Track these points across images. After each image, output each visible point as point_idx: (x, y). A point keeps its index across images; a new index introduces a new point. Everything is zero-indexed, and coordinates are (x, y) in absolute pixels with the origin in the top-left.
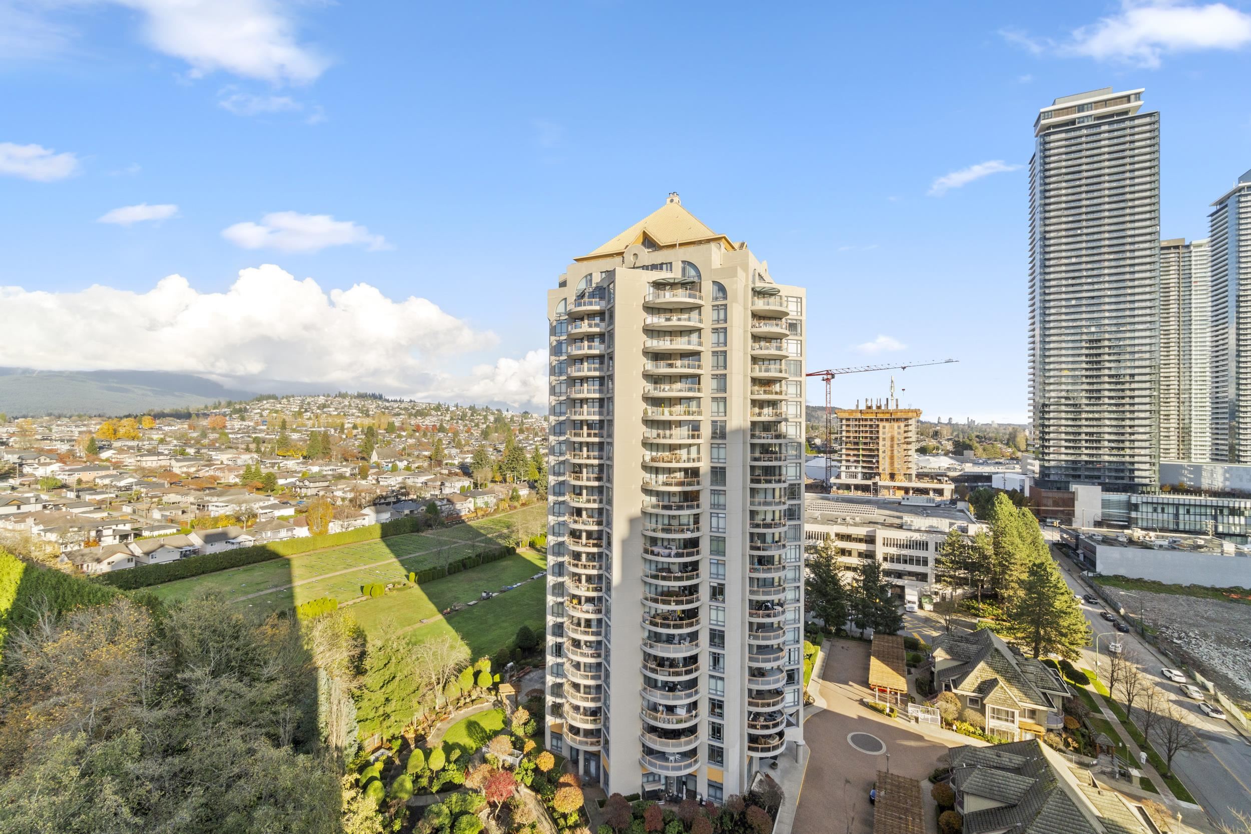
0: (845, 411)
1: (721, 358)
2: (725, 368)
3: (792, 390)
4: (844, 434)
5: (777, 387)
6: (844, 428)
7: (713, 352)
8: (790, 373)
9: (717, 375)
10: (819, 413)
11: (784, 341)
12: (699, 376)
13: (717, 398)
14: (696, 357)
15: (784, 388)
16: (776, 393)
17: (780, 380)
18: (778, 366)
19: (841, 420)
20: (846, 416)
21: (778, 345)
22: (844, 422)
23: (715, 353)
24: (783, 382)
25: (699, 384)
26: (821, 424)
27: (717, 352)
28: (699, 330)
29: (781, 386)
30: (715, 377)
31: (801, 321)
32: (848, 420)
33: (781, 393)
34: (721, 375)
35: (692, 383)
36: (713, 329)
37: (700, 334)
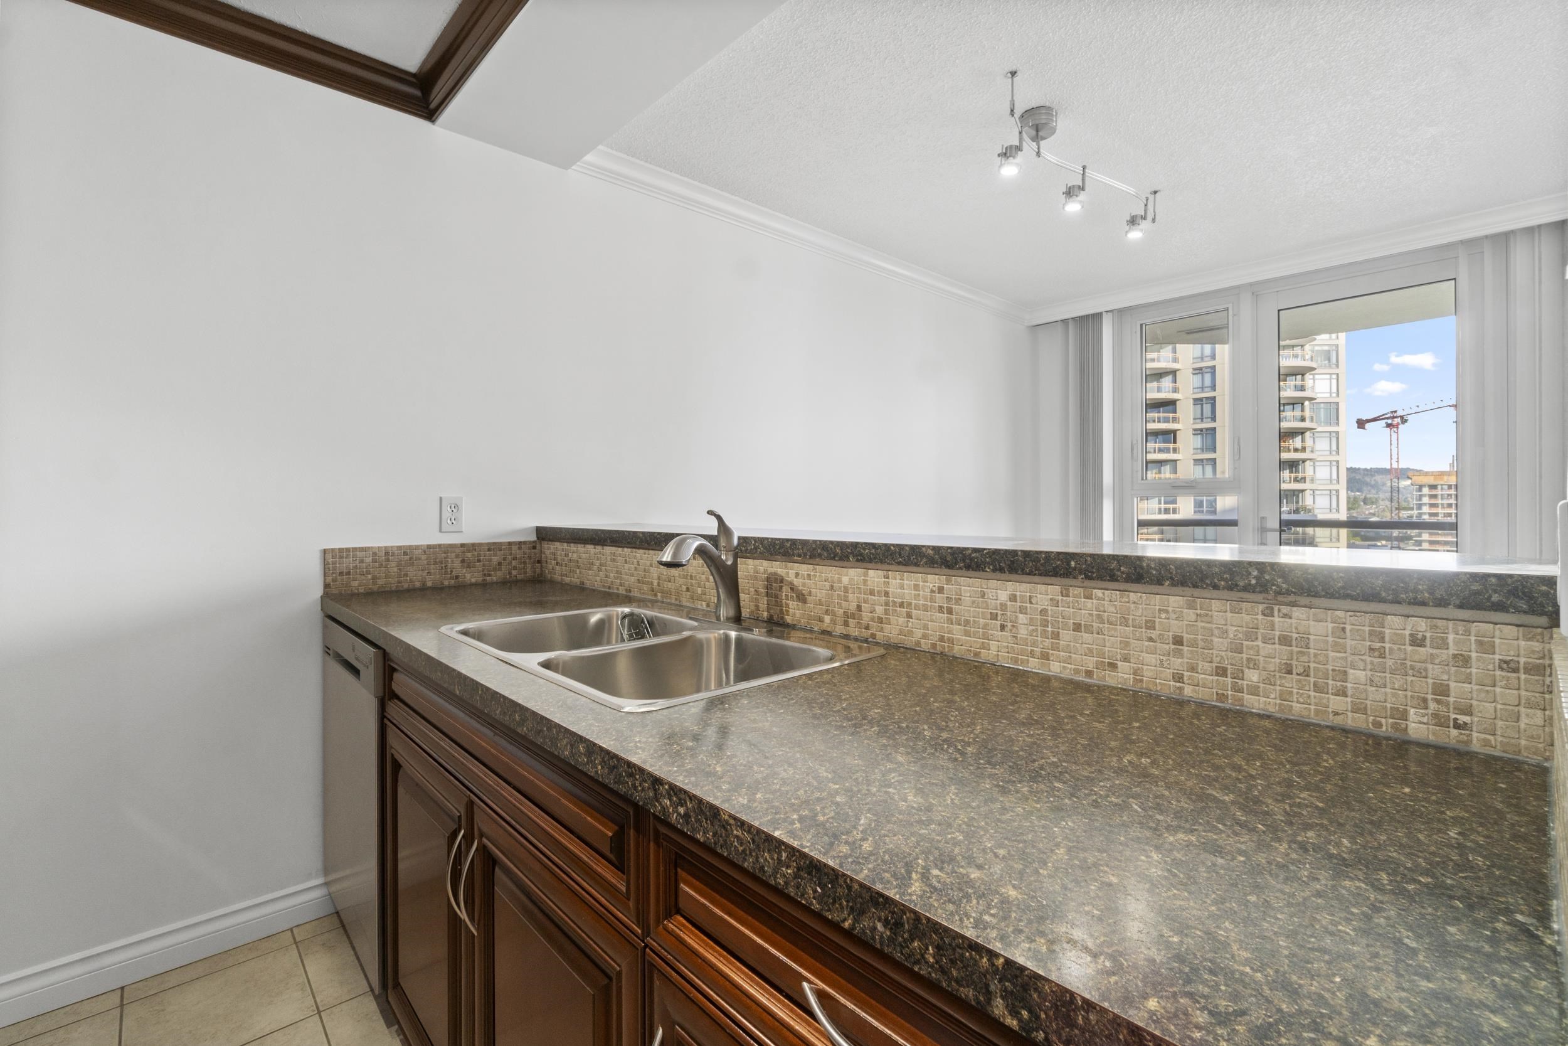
0: (1426, 474)
1: (1207, 408)
2: (1214, 419)
3: (1322, 445)
4: (1425, 509)
5: (1297, 442)
6: (1425, 500)
7: (1195, 400)
8: (1319, 422)
9: (1201, 430)
10: (1379, 478)
11: (1308, 376)
12: (1174, 432)
13: (1202, 460)
14: (1170, 408)
15: (1309, 442)
16: (1296, 450)
17: (1301, 432)
18: (1298, 413)
19: (1420, 488)
20: (1431, 481)
21: (1299, 383)
22: (1426, 491)
23: (1198, 401)
24: (1308, 434)
25: (1175, 442)
26: (1382, 496)
27: (1201, 399)
28: (1173, 373)
29: (1303, 441)
30: (1198, 432)
31: (1337, 346)
32: (1433, 487)
33: (1304, 449)
34: (1207, 429)
35: (1164, 442)
36: (1195, 369)
37: (1175, 376)
